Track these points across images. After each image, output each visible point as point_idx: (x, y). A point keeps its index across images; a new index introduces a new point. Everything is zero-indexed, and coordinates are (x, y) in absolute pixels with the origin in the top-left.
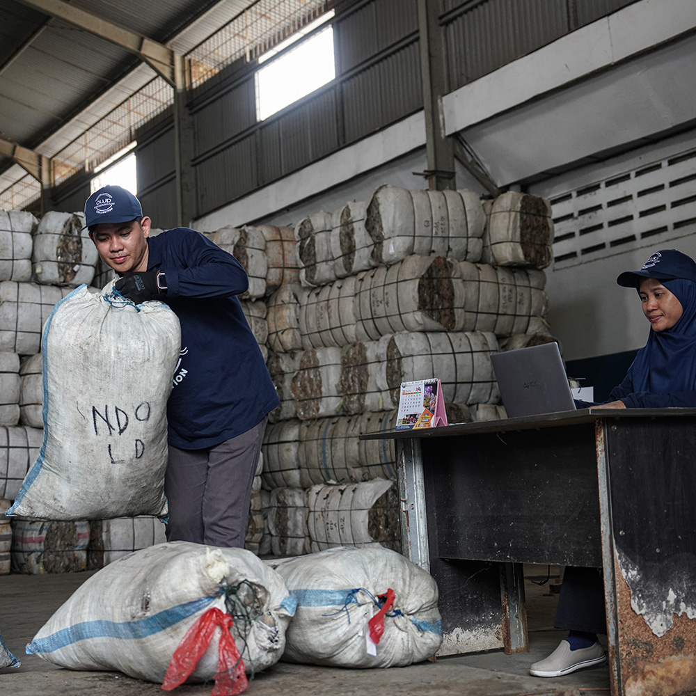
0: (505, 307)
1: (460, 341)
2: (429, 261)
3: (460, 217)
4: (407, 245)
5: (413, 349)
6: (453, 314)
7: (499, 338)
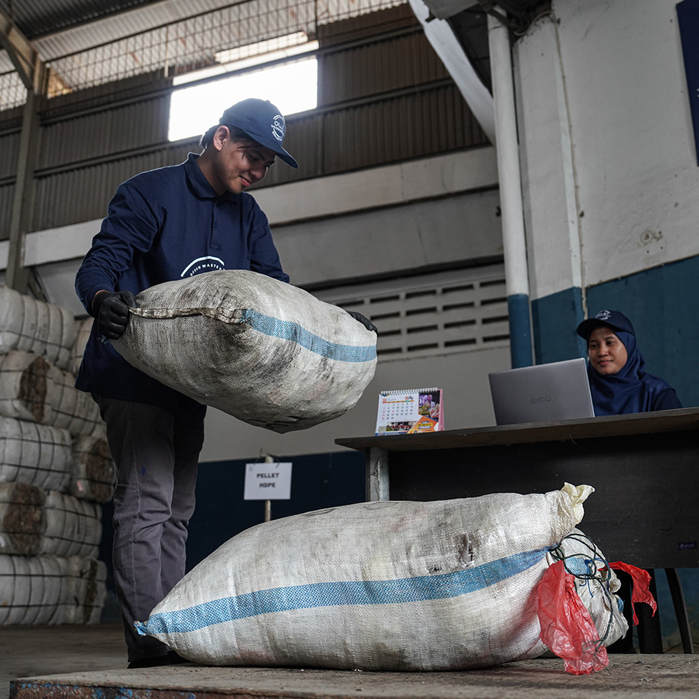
0: (80, 411)
1: (46, 433)
2: (32, 359)
3: (58, 328)
4: (14, 341)
5: (7, 433)
6: (43, 408)
7: (72, 437)
